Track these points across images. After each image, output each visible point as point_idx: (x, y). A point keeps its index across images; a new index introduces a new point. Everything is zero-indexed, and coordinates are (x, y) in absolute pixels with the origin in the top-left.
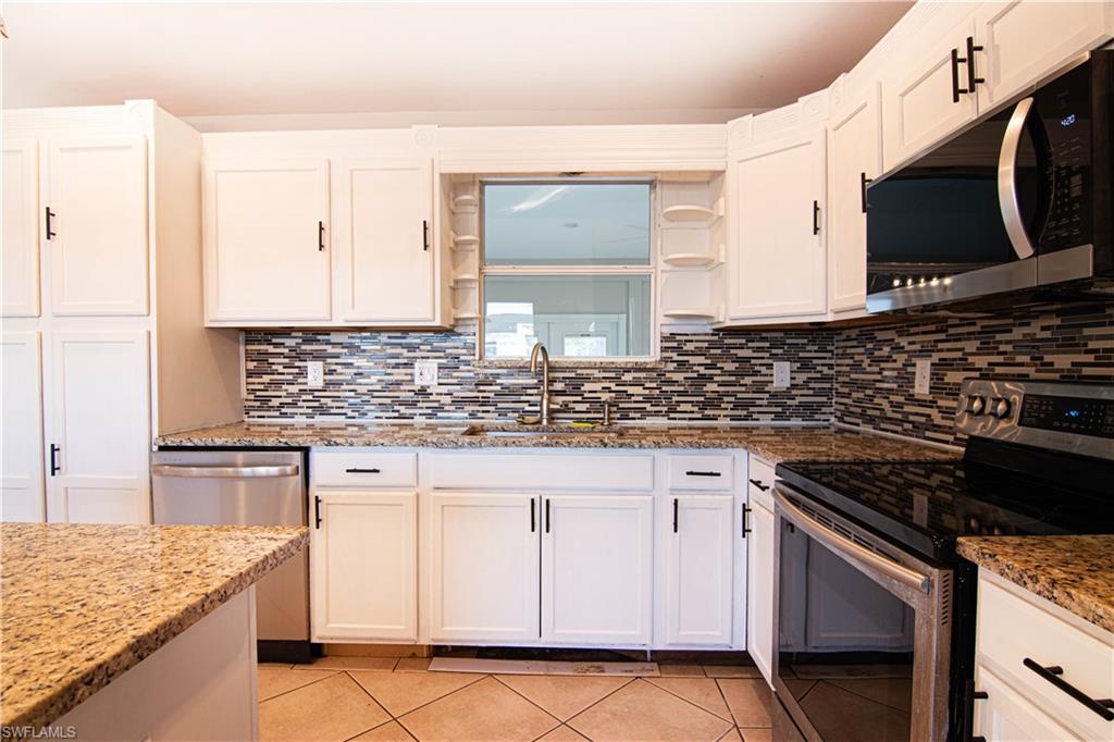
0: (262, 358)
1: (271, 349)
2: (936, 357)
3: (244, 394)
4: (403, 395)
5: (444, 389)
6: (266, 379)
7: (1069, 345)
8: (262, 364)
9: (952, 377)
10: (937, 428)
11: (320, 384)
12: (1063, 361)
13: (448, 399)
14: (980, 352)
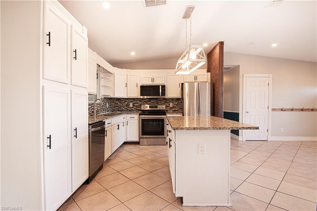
2: (133, 103)
7: (149, 102)
9: (135, 105)
10: (134, 110)
12: (149, 103)
14: (139, 102)
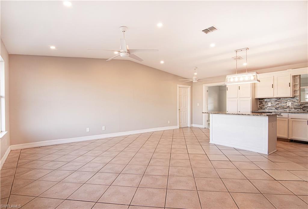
0: (261, 102)
1: (263, 101)
3: (258, 107)
4: (285, 107)
5: (292, 106)
6: (262, 105)
8: (261, 103)
11: (270, 106)
13: (293, 108)
